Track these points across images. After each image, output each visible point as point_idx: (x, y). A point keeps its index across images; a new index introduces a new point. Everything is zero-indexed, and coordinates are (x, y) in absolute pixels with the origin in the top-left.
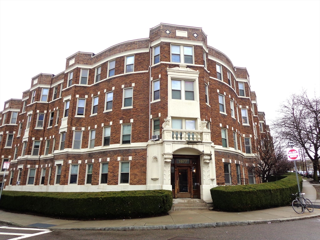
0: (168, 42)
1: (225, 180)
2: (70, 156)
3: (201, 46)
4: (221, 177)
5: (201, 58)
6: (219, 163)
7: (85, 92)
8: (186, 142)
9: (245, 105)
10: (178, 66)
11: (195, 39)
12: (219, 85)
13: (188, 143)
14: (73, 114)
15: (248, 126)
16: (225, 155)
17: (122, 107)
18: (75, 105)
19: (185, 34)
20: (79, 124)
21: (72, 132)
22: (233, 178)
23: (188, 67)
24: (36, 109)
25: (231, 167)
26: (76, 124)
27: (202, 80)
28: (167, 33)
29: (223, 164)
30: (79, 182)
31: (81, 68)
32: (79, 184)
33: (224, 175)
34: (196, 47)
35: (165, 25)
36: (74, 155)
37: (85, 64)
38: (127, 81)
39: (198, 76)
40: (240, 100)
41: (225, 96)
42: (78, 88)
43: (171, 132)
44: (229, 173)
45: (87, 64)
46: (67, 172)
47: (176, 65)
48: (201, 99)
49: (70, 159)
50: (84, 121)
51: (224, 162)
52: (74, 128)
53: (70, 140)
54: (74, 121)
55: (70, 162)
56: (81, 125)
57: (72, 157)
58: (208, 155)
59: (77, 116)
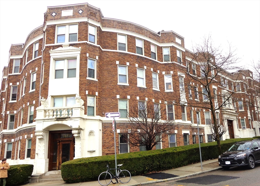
0: (53, 25)
1: (119, 150)
2: (5, 136)
3: (85, 22)
4: (114, 147)
5: (85, 34)
6: (112, 134)
7: (17, 80)
8: (55, 119)
9: (169, 71)
10: (61, 46)
11: (80, 15)
12: (119, 56)
13: (58, 120)
14: (8, 100)
15: (171, 92)
17: (29, 91)
19: (70, 13)
20: (12, 108)
21: (7, 116)
22: (132, 148)
23: (71, 45)
24: (2, 97)
25: (130, 137)
26: (10, 109)
27: (84, 56)
28: (53, 16)
29: (118, 135)
30: (12, 157)
31: (13, 59)
32: (12, 159)
33: (118, 145)
34: (80, 24)
35: (52, 8)
36: (8, 135)
37: (16, 55)
38: (33, 66)
39: (79, 52)
40: (163, 66)
41: (128, 66)
42: (12, 77)
43: (43, 111)
44: (127, 143)
45: (18, 54)
46: (3, 149)
47: (59, 45)
48: (81, 75)
49: (6, 139)
50: (16, 105)
51: (119, 133)
52: (8, 112)
53: (6, 122)
54: (8, 106)
55: (5, 141)
56: (14, 109)
57: (7, 136)
58: (76, 130)
59: (11, 101)
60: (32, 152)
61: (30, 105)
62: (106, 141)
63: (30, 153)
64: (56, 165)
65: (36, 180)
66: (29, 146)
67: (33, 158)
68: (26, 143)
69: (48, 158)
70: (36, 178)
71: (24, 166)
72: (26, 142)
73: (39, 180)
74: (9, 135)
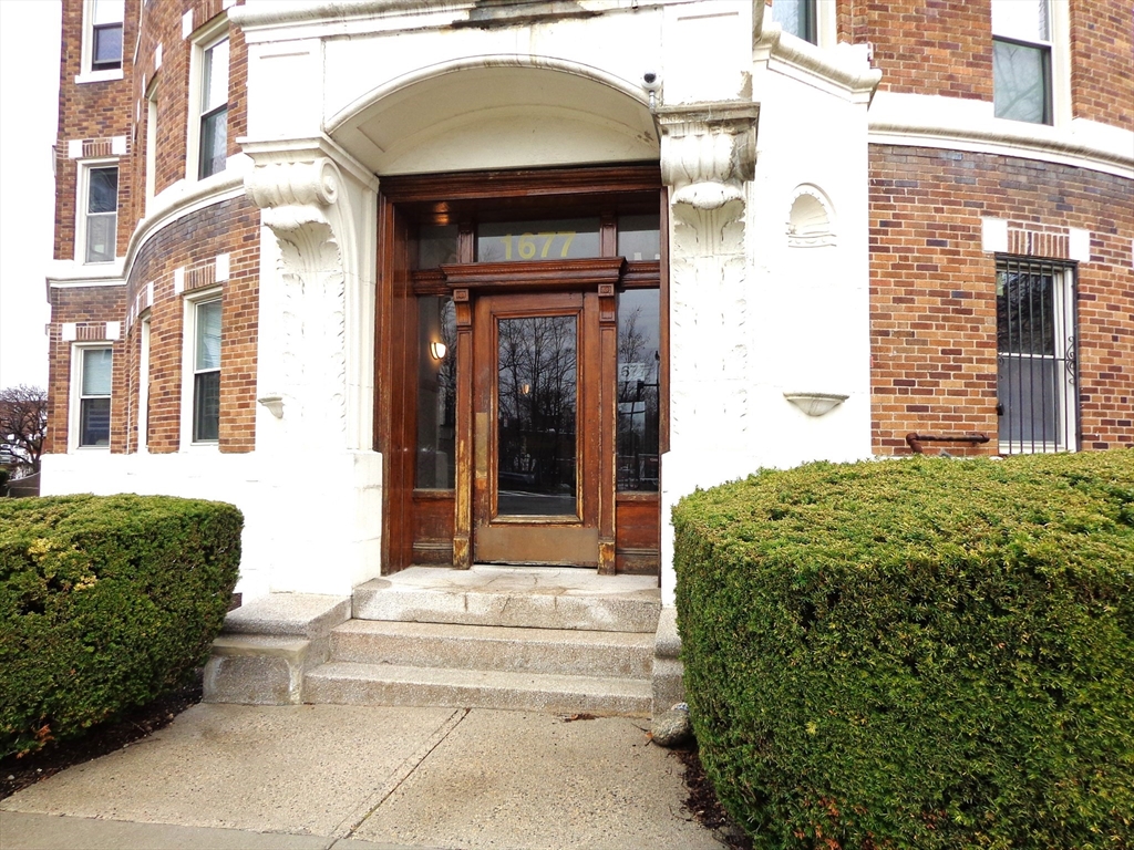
1: (1000, 411)
2: (66, 299)
4: (959, 384)
6: (939, 259)
14: (69, 69)
16: (1018, 186)
18: (72, 14)
20: (100, 119)
21: (67, 170)
22: (1098, 398)
25: (1077, 296)
26: (85, 124)
29: (990, 268)
30: (116, 437)
32: (116, 447)
33: (992, 369)
36: (85, 297)
44: (1050, 348)
46: (58, 384)
49: (70, 317)
50: (121, 98)
51: (998, 255)
52: (75, 148)
53: (64, 213)
54: (75, 108)
55: (69, 331)
56: (108, 128)
57: (78, 304)
58: (713, 124)
59: (87, 75)
60: (228, 398)
61: (198, 28)
62: (887, 317)
63: (218, 402)
64: (452, 516)
65: (272, 676)
66: (202, 354)
67: (243, 444)
68: (181, 328)
69: (376, 447)
70: (279, 659)
71: (120, 519)
72: (181, 323)
73: (305, 680)
74: (88, 298)
